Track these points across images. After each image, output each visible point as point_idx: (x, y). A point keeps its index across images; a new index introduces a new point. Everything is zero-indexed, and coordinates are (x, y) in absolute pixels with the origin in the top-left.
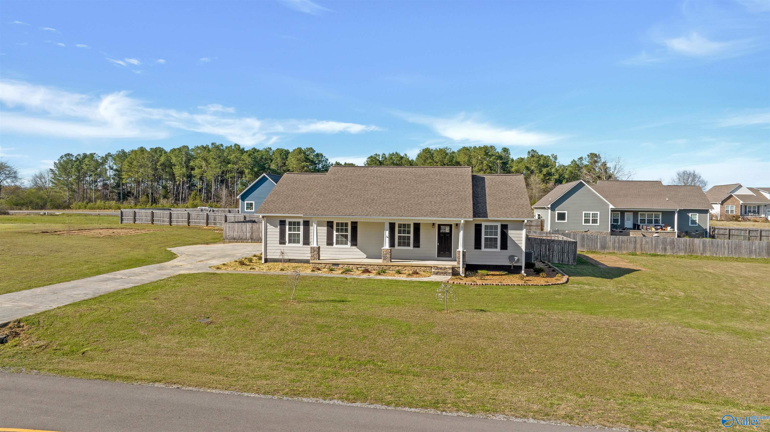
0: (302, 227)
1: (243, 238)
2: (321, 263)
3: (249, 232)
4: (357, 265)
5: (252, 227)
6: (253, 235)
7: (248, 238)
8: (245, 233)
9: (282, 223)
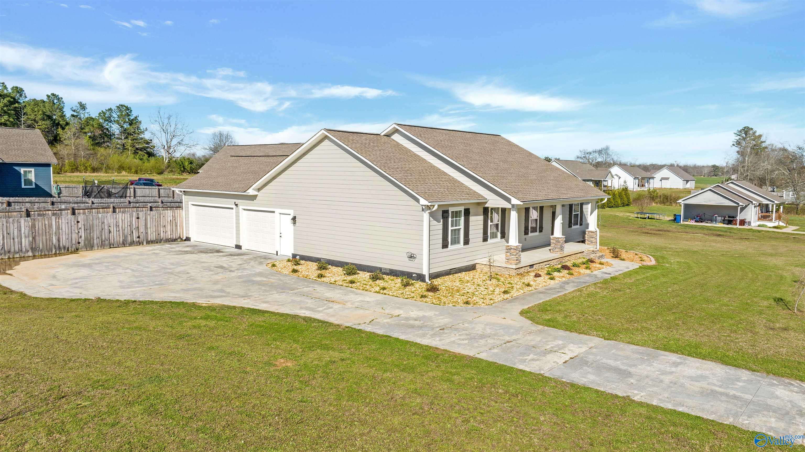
0: (462, 218)
1: (12, 250)
2: (522, 268)
3: (25, 237)
4: (545, 262)
5: (33, 226)
6: (37, 242)
7: (24, 250)
8: (16, 240)
9: (445, 214)
